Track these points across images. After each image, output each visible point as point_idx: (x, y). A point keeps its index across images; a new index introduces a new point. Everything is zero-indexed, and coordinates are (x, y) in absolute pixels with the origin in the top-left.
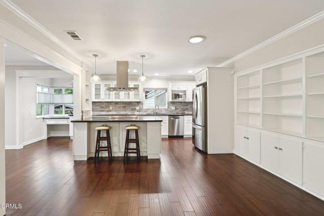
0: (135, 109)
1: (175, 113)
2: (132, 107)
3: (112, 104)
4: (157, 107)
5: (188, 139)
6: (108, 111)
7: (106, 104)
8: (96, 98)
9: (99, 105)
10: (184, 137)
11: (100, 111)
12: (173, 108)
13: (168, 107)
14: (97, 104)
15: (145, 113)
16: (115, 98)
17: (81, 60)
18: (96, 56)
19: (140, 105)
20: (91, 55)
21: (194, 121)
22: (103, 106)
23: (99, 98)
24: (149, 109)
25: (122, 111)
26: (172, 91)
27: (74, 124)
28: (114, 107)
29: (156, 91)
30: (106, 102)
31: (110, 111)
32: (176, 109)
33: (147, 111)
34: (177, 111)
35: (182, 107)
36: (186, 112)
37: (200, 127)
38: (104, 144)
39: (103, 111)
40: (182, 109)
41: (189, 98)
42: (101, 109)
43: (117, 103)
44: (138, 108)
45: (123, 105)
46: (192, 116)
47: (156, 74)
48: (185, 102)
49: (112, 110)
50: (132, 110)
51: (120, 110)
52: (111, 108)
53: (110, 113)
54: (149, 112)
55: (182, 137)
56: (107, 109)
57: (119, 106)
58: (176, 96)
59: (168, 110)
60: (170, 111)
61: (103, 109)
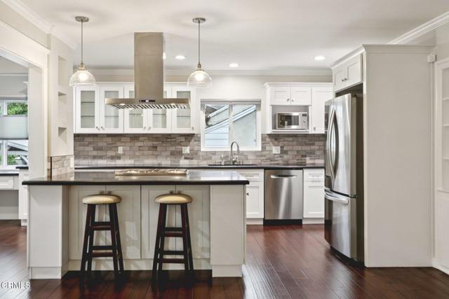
0: (180, 153)
1: (280, 162)
2: (173, 149)
3: (123, 139)
4: (235, 149)
5: (313, 228)
6: (112, 158)
7: (109, 140)
8: (82, 126)
9: (90, 143)
10: (304, 222)
11: (95, 157)
12: (276, 150)
13: (263, 148)
14: (87, 140)
15: (204, 164)
16: (131, 126)
17: (47, 33)
18: (82, 20)
19: (193, 142)
20: (70, 17)
21: (329, 183)
22: (100, 144)
23: (92, 126)
24: (214, 153)
25: (148, 157)
26: (274, 107)
27: (29, 190)
28: (128, 148)
29: (231, 106)
30: (109, 135)
31: (119, 157)
32: (283, 152)
33: (210, 158)
34: (285, 157)
35: (299, 148)
36: (309, 161)
37: (344, 199)
38: (104, 238)
39: (101, 157)
40: (298, 151)
41: (316, 126)
42: (95, 153)
43: (135, 137)
44: (187, 150)
45: (150, 144)
46: (322, 171)
47: (234, 65)
48: (306, 136)
49: (124, 155)
50: (172, 154)
51: (143, 155)
52: (120, 150)
53: (119, 163)
54: (216, 160)
55: (297, 224)
56: (110, 153)
57: (141, 144)
58: (284, 119)
59: (262, 156)
60: (267, 157)
61: (101, 153)
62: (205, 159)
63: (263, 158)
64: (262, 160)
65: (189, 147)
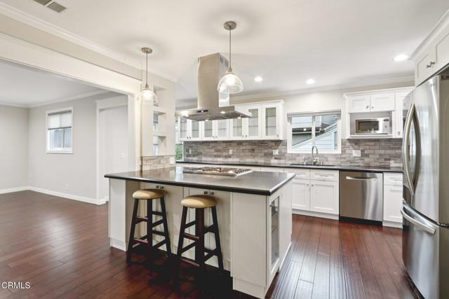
0: (271, 155)
1: (360, 165)
2: (266, 151)
3: (233, 144)
4: (315, 152)
6: (226, 157)
7: (224, 144)
8: (206, 136)
9: (213, 147)
11: (215, 156)
12: (356, 153)
13: (343, 151)
14: (211, 145)
15: (289, 163)
16: (234, 135)
19: (281, 147)
22: (219, 148)
23: (211, 136)
24: (298, 155)
25: (248, 156)
26: (351, 114)
28: (235, 151)
29: (314, 117)
30: (224, 142)
31: (230, 157)
32: (364, 155)
33: (295, 159)
34: (367, 160)
35: (382, 152)
36: (393, 164)
39: (219, 156)
40: (380, 155)
42: (216, 154)
43: (240, 143)
44: (276, 152)
45: (250, 147)
48: (390, 140)
49: (233, 155)
50: (266, 155)
51: (245, 155)
52: (231, 152)
53: (230, 160)
54: (300, 160)
55: (377, 225)
56: (225, 154)
57: (244, 148)
58: (364, 125)
59: (341, 158)
60: (347, 159)
61: (219, 154)
62: (291, 160)
63: (342, 160)
64: (342, 162)
65: (277, 151)
